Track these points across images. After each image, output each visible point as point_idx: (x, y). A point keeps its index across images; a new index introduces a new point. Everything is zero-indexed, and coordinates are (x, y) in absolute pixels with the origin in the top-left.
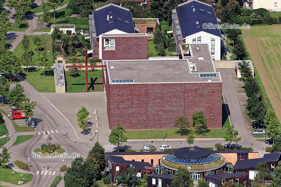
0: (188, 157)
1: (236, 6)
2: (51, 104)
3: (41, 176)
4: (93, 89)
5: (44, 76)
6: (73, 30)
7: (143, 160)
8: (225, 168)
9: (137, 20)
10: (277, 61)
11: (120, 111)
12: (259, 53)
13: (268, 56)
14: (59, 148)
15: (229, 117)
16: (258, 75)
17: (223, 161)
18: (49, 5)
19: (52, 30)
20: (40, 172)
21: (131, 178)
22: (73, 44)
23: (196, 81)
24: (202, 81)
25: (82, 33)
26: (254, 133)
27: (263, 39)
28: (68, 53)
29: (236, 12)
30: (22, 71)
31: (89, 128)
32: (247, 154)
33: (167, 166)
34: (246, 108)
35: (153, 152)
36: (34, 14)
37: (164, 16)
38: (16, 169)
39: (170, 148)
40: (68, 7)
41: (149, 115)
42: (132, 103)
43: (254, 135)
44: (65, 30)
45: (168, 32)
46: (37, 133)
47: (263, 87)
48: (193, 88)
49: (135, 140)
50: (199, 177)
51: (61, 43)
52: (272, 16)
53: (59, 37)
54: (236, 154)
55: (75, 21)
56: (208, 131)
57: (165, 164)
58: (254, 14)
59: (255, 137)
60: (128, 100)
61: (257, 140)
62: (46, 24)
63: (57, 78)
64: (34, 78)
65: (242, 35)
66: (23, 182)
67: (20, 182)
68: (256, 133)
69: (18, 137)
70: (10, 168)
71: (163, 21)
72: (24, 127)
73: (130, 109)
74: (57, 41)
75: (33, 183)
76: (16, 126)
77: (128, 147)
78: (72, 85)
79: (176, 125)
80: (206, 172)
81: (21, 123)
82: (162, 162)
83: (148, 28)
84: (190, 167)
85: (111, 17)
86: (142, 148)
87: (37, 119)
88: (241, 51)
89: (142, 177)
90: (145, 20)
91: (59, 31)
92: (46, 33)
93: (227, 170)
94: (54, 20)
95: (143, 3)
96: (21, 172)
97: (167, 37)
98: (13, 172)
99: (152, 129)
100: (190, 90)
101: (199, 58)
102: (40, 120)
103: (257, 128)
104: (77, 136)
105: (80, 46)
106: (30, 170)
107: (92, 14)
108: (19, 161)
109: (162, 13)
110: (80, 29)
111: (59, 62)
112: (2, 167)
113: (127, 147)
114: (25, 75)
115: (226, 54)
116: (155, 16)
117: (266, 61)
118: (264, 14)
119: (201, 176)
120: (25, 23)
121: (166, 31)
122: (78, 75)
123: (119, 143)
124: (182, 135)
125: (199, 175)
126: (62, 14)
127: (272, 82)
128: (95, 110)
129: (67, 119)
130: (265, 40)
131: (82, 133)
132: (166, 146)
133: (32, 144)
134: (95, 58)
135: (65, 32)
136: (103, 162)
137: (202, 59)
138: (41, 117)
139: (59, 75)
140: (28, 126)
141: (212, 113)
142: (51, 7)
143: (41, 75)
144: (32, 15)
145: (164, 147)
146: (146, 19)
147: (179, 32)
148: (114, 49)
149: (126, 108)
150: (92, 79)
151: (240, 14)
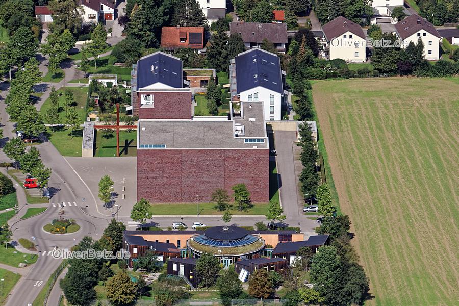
0: (220, 238)
1: (308, 56)
2: (75, 171)
3: (47, 257)
4: (126, 153)
5: (71, 136)
6: (114, 82)
7: (168, 241)
8: (263, 251)
9: (190, 71)
10: (348, 122)
11: (150, 181)
12: (328, 112)
13: (338, 116)
14: (73, 224)
15: (279, 189)
16: (323, 140)
17: (262, 244)
18: (89, 52)
19: (90, 81)
20: (47, 253)
21: (150, 263)
22: (112, 99)
23: (240, 148)
24: (247, 147)
25: (125, 86)
26: (305, 210)
27: (335, 95)
28: (103, 110)
29: (307, 63)
30: (46, 130)
31: (114, 200)
32: (290, 236)
33: (195, 248)
34: (300, 180)
35: (182, 231)
36: (74, 61)
37: (223, 66)
38: (20, 248)
39: (204, 226)
40: (112, 54)
41: (183, 186)
42: (163, 171)
43: (306, 211)
44: (104, 82)
45: (225, 86)
46: (52, 206)
47: (326, 154)
48: (234, 156)
49: (165, 216)
50: (231, 263)
51: (97, 97)
52: (351, 68)
53: (97, 90)
54: (278, 235)
55: (118, 71)
56: (252, 206)
57: (193, 246)
58: (329, 65)
59: (305, 214)
60: (159, 168)
61: (308, 218)
62: (84, 73)
63: (85, 140)
64: (60, 138)
65: (311, 90)
66: (25, 264)
67: (21, 265)
68: (308, 209)
69: (29, 210)
70: (13, 247)
71: (222, 73)
72: (37, 198)
73: (161, 179)
74: (94, 94)
75: (37, 266)
76: (28, 196)
77: (155, 224)
78: (103, 147)
79: (213, 199)
80: (239, 257)
81: (35, 193)
82: (190, 243)
83: (202, 81)
84: (220, 250)
85: (156, 68)
86: (170, 226)
87: (54, 188)
88: (305, 110)
89: (164, 261)
90: (199, 71)
91: (98, 82)
92: (83, 84)
93: (265, 255)
94: (95, 69)
95: (201, 50)
96: (24, 252)
97: (223, 91)
98: (15, 252)
99: (187, 203)
100: (232, 158)
101: (250, 119)
102: (58, 190)
103: (310, 204)
104: (98, 210)
105: (119, 100)
106: (36, 250)
107: (136, 63)
108: (24, 239)
109: (220, 63)
110: (123, 80)
111: (92, 120)
112: (3, 245)
113: (153, 224)
114: (50, 135)
115: (289, 113)
116: (212, 66)
117: (334, 123)
118: (340, 65)
119: (233, 260)
120: (61, 72)
121: (222, 85)
122: (111, 136)
123: (142, 220)
124: (221, 210)
125: (231, 260)
126: (105, 62)
127: (338, 148)
128: (124, 179)
129: (89, 190)
130: (338, 97)
131: (104, 206)
132: (199, 223)
133: (43, 218)
134: (134, 115)
135: (105, 85)
136: (120, 242)
137: (253, 120)
138: (59, 185)
139: (89, 136)
140: (42, 196)
141: (257, 185)
142: (92, 54)
143: (69, 135)
144: (71, 63)
145: (197, 225)
146: (201, 69)
147: (234, 87)
148: (153, 107)
149: (156, 178)
150: (127, 141)
151: (312, 65)
